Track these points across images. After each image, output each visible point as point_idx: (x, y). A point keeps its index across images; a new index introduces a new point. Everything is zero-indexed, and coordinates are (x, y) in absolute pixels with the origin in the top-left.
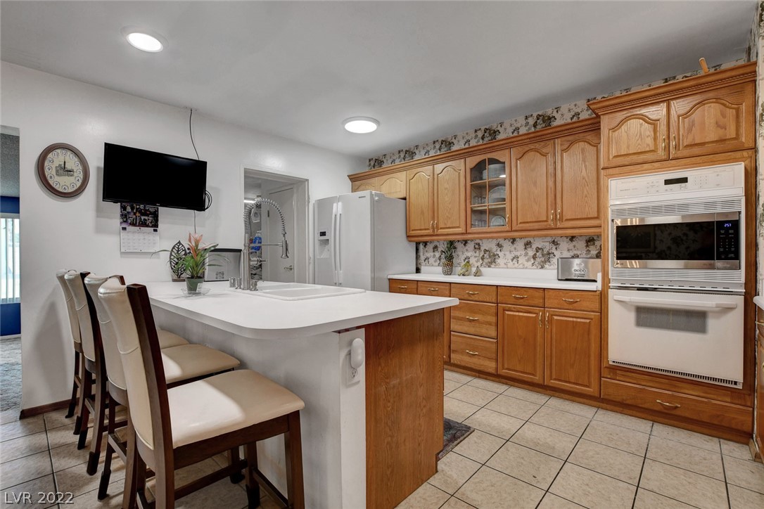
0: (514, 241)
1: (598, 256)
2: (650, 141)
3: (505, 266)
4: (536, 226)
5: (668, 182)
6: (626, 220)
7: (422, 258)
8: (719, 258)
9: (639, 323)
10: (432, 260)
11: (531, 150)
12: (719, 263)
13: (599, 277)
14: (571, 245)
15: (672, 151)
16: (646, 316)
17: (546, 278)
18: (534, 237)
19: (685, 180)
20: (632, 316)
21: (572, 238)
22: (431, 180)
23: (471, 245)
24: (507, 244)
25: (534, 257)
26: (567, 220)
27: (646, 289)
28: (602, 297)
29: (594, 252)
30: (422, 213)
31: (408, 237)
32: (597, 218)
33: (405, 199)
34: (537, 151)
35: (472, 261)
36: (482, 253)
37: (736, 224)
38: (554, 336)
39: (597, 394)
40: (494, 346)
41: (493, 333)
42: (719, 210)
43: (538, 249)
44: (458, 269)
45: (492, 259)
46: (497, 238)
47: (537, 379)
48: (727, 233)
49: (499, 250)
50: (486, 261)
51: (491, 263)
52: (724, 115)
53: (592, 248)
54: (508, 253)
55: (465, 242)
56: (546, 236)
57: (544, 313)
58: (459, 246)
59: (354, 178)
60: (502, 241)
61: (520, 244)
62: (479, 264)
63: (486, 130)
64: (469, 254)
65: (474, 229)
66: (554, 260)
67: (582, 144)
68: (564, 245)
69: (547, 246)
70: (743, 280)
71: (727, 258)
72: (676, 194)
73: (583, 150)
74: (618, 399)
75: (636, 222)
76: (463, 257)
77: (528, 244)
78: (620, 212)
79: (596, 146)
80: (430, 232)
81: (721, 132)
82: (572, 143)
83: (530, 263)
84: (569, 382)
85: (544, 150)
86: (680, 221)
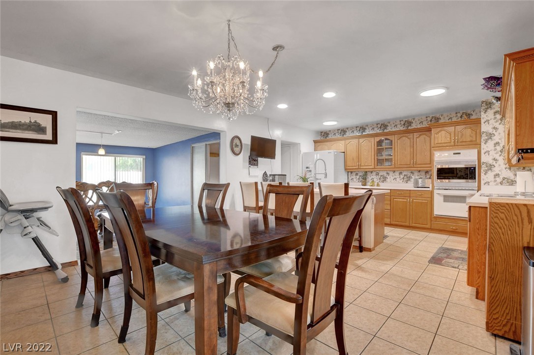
0: (394, 172)
1: (430, 178)
2: (448, 139)
3: (390, 182)
4: (406, 166)
5: (454, 154)
6: (443, 166)
7: (350, 178)
8: (470, 179)
9: (445, 201)
10: (355, 180)
11: (404, 136)
12: (470, 181)
13: (431, 186)
14: (419, 174)
15: (456, 143)
16: (447, 199)
17: (410, 186)
18: (403, 170)
19: (459, 153)
20: (442, 198)
21: (419, 171)
22: (358, 146)
23: (374, 173)
24: (391, 173)
25: (403, 178)
26: (418, 164)
27: (447, 189)
28: (432, 193)
29: (428, 177)
30: (353, 159)
31: (345, 169)
32: (430, 164)
33: (344, 152)
34: (406, 137)
35: (375, 180)
36: (380, 177)
37: (475, 168)
38: (414, 208)
39: (430, 227)
40: (389, 213)
41: (389, 208)
42: (470, 164)
43: (405, 175)
44: (369, 184)
45: (384, 179)
46: (386, 171)
47: (407, 224)
48: (472, 171)
49: (387, 175)
50: (381, 180)
51: (384, 181)
52: (472, 133)
53: (427, 175)
54: (391, 177)
55: (372, 172)
56: (408, 170)
57: (410, 199)
58: (369, 174)
59: (315, 142)
60: (389, 172)
61: (397, 173)
62: (378, 181)
63: (382, 124)
64: (373, 177)
65: (379, 167)
66: (412, 180)
67: (424, 136)
68: (416, 173)
69: (409, 174)
70: (477, 186)
71: (472, 179)
72: (457, 157)
73: (425, 138)
74: (438, 228)
75: (447, 167)
76: (370, 178)
77: (401, 173)
78: (439, 163)
79: (430, 137)
80: (357, 167)
81: (471, 138)
82: (420, 135)
83: (401, 181)
84: (420, 224)
85: (409, 137)
86: (464, 167)
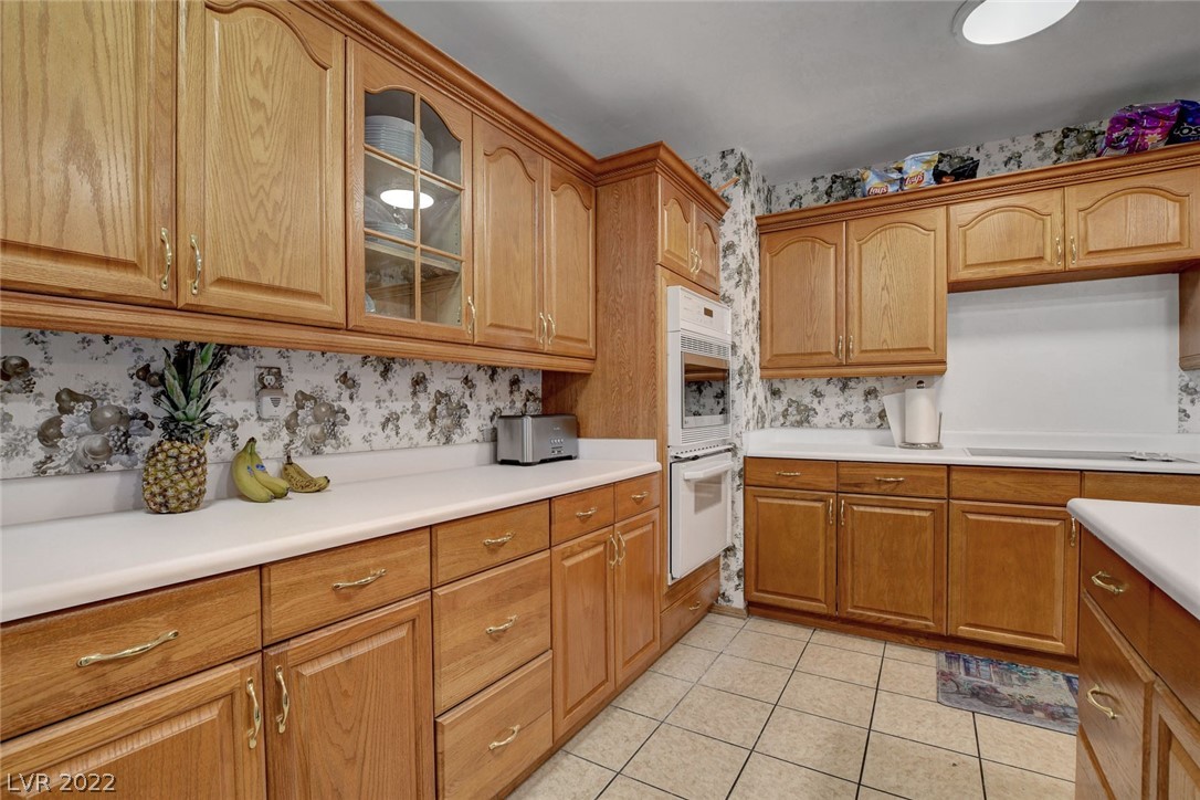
3: (366, 446)
4: (519, 338)
11: (510, 150)
14: (492, 390)
25: (432, 416)
28: (663, 479)
29: (518, 405)
32: (587, 342)
34: (519, 160)
43: (438, 397)
49: (346, 394)
54: (370, 406)
61: (402, 380)
68: (482, 388)
69: (456, 389)
73: (575, 209)
77: (419, 383)
82: (565, 183)
83: (424, 433)
